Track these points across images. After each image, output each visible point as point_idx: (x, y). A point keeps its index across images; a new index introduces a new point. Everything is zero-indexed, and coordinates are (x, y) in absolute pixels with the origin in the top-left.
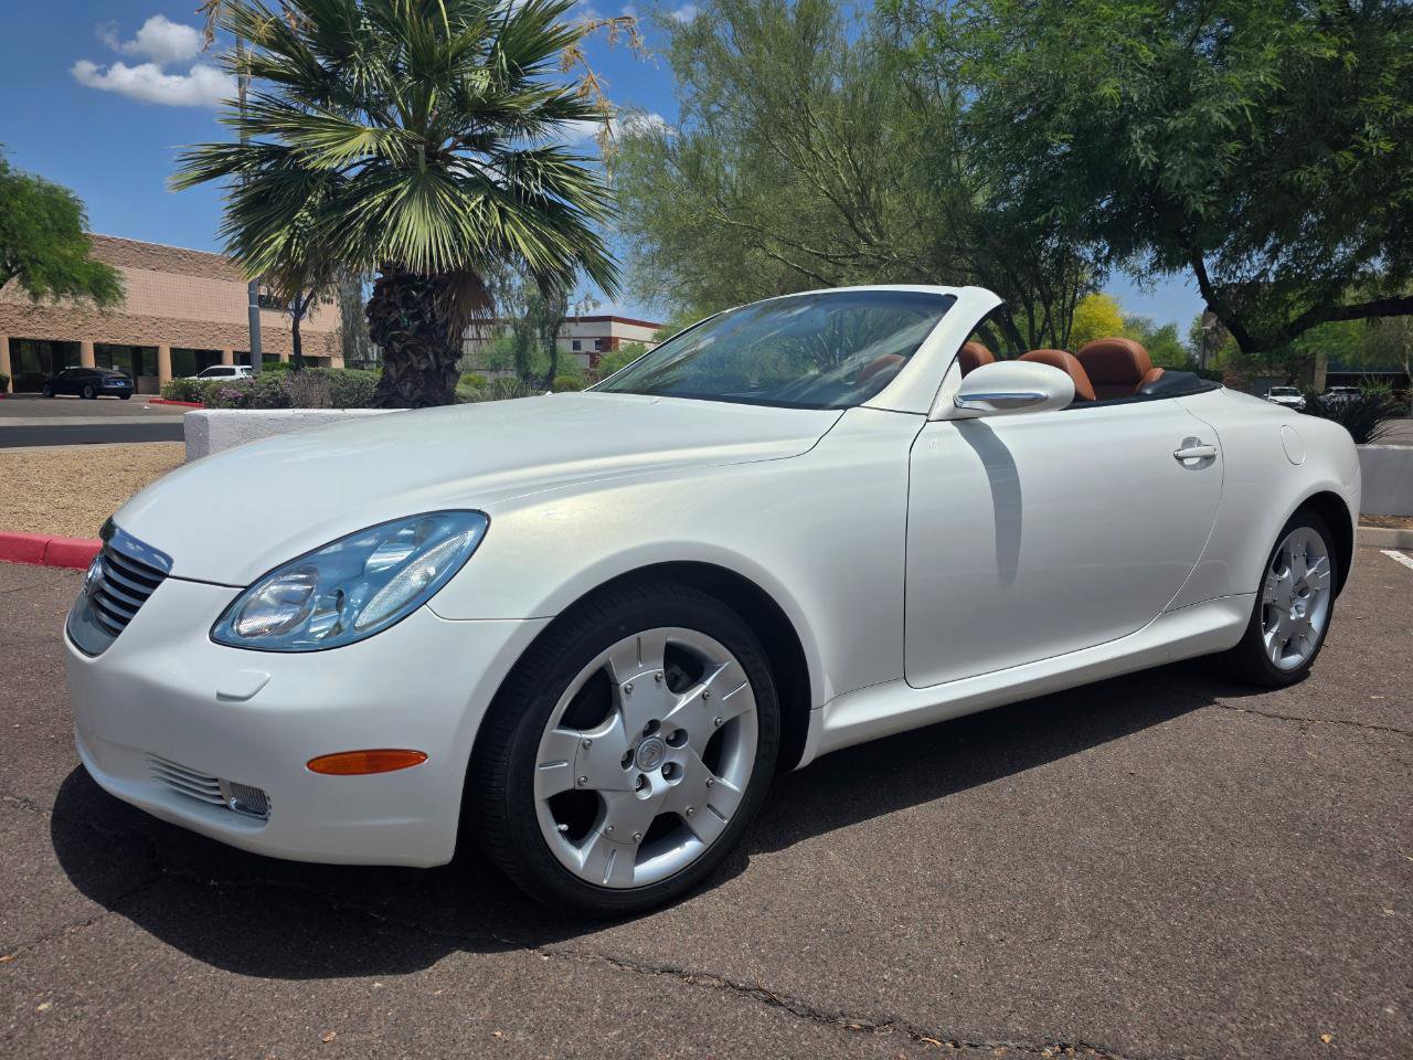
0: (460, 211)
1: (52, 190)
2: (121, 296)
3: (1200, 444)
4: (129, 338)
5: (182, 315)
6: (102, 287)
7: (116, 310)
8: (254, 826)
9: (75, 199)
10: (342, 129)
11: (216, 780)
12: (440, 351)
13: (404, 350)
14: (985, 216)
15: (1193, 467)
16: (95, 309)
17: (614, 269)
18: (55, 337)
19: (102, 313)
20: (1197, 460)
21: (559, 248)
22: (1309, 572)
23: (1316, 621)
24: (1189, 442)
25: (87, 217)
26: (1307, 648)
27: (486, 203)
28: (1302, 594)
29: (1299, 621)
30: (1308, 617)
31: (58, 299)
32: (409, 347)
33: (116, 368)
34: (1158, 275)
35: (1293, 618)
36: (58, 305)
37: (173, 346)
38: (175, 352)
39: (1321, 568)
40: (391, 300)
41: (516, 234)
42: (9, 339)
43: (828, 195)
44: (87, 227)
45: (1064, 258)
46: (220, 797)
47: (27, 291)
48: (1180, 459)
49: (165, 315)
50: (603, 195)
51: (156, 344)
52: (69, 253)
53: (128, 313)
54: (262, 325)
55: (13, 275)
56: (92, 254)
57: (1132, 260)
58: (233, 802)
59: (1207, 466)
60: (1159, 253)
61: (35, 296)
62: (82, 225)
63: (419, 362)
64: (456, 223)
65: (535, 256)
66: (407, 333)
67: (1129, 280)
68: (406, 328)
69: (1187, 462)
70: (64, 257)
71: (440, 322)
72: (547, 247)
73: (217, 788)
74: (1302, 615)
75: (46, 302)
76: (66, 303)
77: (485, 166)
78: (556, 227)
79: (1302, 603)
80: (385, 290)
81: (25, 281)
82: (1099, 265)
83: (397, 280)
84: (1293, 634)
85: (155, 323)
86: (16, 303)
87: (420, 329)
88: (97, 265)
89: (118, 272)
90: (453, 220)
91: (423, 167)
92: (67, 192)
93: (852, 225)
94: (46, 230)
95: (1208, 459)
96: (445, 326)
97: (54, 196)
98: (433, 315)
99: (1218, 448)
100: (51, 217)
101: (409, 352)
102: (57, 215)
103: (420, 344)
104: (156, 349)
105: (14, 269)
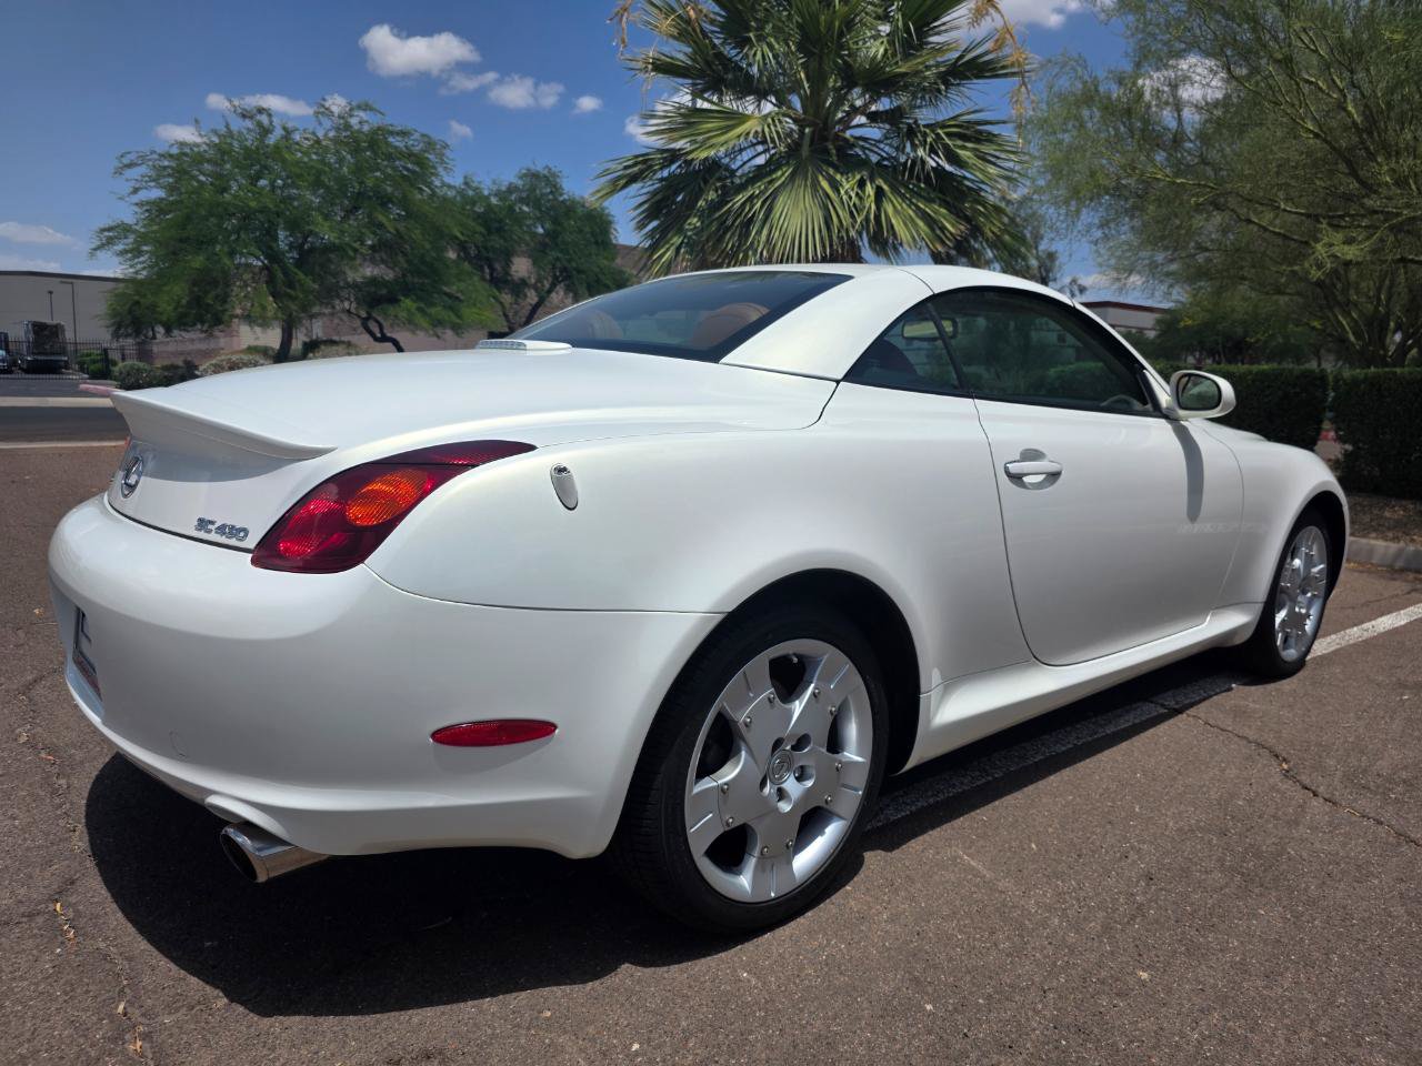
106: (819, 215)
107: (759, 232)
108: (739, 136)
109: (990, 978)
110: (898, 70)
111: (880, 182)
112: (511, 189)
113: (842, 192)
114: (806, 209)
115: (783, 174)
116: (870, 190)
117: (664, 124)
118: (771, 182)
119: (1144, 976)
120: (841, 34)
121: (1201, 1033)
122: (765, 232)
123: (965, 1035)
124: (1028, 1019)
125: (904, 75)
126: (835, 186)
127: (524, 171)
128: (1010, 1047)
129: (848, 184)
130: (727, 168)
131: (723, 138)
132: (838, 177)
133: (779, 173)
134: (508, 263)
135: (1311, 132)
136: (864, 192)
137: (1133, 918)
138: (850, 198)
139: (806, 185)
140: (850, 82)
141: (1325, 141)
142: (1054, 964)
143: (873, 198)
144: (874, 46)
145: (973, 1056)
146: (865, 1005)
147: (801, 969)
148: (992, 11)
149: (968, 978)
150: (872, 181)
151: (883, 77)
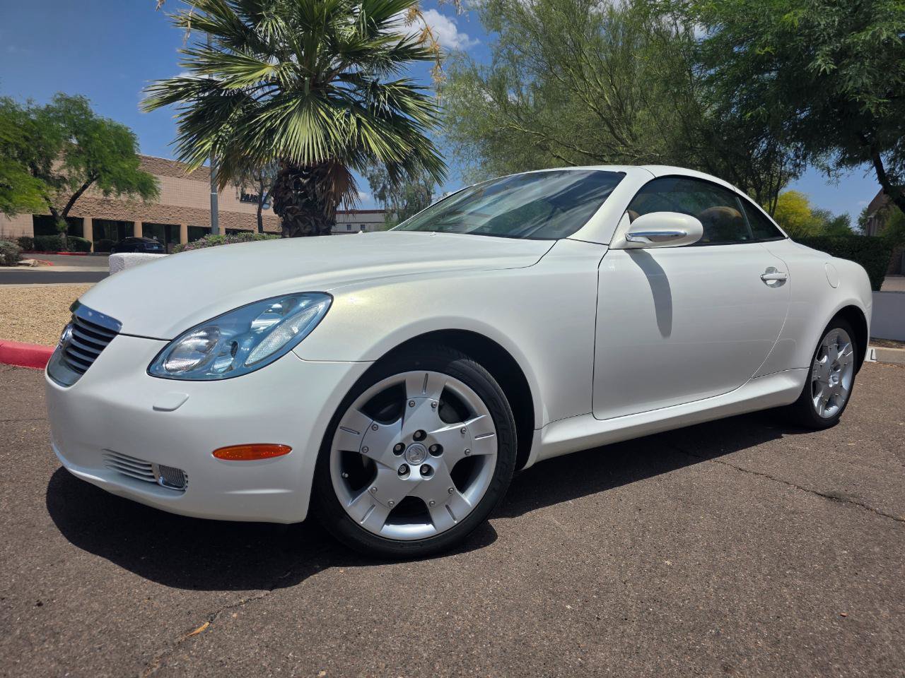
0: (330, 121)
1: (118, 128)
2: (157, 193)
3: (776, 271)
4: (163, 220)
5: (193, 206)
6: (146, 188)
7: (154, 202)
8: (174, 495)
9: (131, 133)
10: (249, 64)
11: (150, 466)
12: (320, 220)
13: (295, 220)
14: (712, 122)
15: (772, 286)
16: (141, 201)
17: (443, 164)
18: (119, 218)
19: (145, 204)
20: (775, 281)
21: (398, 147)
22: (840, 354)
23: (845, 384)
24: (770, 270)
25: (138, 145)
26: (841, 401)
27: (348, 116)
28: (835, 369)
29: (835, 386)
30: (840, 382)
31: (119, 194)
32: (299, 217)
33: (155, 238)
34: (843, 170)
35: (831, 386)
36: (119, 199)
37: (189, 225)
38: (190, 229)
39: (847, 352)
40: (287, 185)
41: (367, 136)
42: (93, 219)
43: (595, 110)
44: (138, 150)
45: (771, 156)
46: (153, 477)
47: (102, 190)
48: (764, 280)
49: (185, 206)
50: (434, 111)
51: (179, 223)
52: (127, 166)
53: (161, 203)
54: (219, 209)
55: (94, 180)
56: (141, 167)
57: (822, 158)
58: (161, 481)
59: (780, 285)
60: (844, 154)
61: (106, 193)
62: (136, 149)
63: (305, 228)
64: (326, 129)
65: (382, 152)
66: (297, 207)
67: (821, 173)
68: (297, 204)
69: (768, 282)
70: (123, 169)
71: (319, 200)
72: (390, 146)
73: (151, 471)
74: (837, 383)
75: (112, 197)
76: (124, 197)
77: (350, 91)
78: (398, 133)
79: (836, 376)
80: (283, 178)
81: (100, 184)
82: (798, 160)
83: (290, 170)
84: (832, 395)
85: (179, 211)
86: (96, 197)
87: (307, 204)
88: (143, 174)
89: (155, 178)
90: (325, 127)
91: (307, 92)
92: (127, 129)
93: (612, 131)
94: (113, 152)
95: (781, 281)
96: (323, 203)
97: (120, 132)
98: (315, 195)
99: (788, 274)
100: (117, 144)
101: (298, 221)
102: (120, 143)
103: (305, 215)
104: (179, 226)
105: (95, 177)
106: (320, 133)
107: (280, 140)
108: (262, 76)
109: (592, 582)
110: (366, 46)
111: (358, 115)
112: (48, 109)
113: (335, 120)
114: (310, 127)
115: (293, 105)
116: (353, 120)
117: (207, 62)
118: (286, 108)
119: (668, 563)
120: (328, 18)
121: (714, 588)
122: (283, 140)
123: (598, 618)
124: (625, 601)
125: (369, 50)
126: (330, 116)
127: (59, 96)
128: (626, 619)
129: (339, 115)
130: (249, 97)
131: (250, 77)
132: (331, 110)
133: (291, 103)
134: (48, 164)
135: (592, 108)
136: (349, 120)
137: (644, 532)
138: (341, 124)
139: (310, 114)
140: (334, 51)
141: (599, 113)
142: (620, 566)
143: (355, 125)
144: (348, 30)
145: (609, 629)
146: (532, 615)
147: (481, 601)
148: (417, 16)
149: (580, 585)
150: (354, 115)
151: (356, 50)
